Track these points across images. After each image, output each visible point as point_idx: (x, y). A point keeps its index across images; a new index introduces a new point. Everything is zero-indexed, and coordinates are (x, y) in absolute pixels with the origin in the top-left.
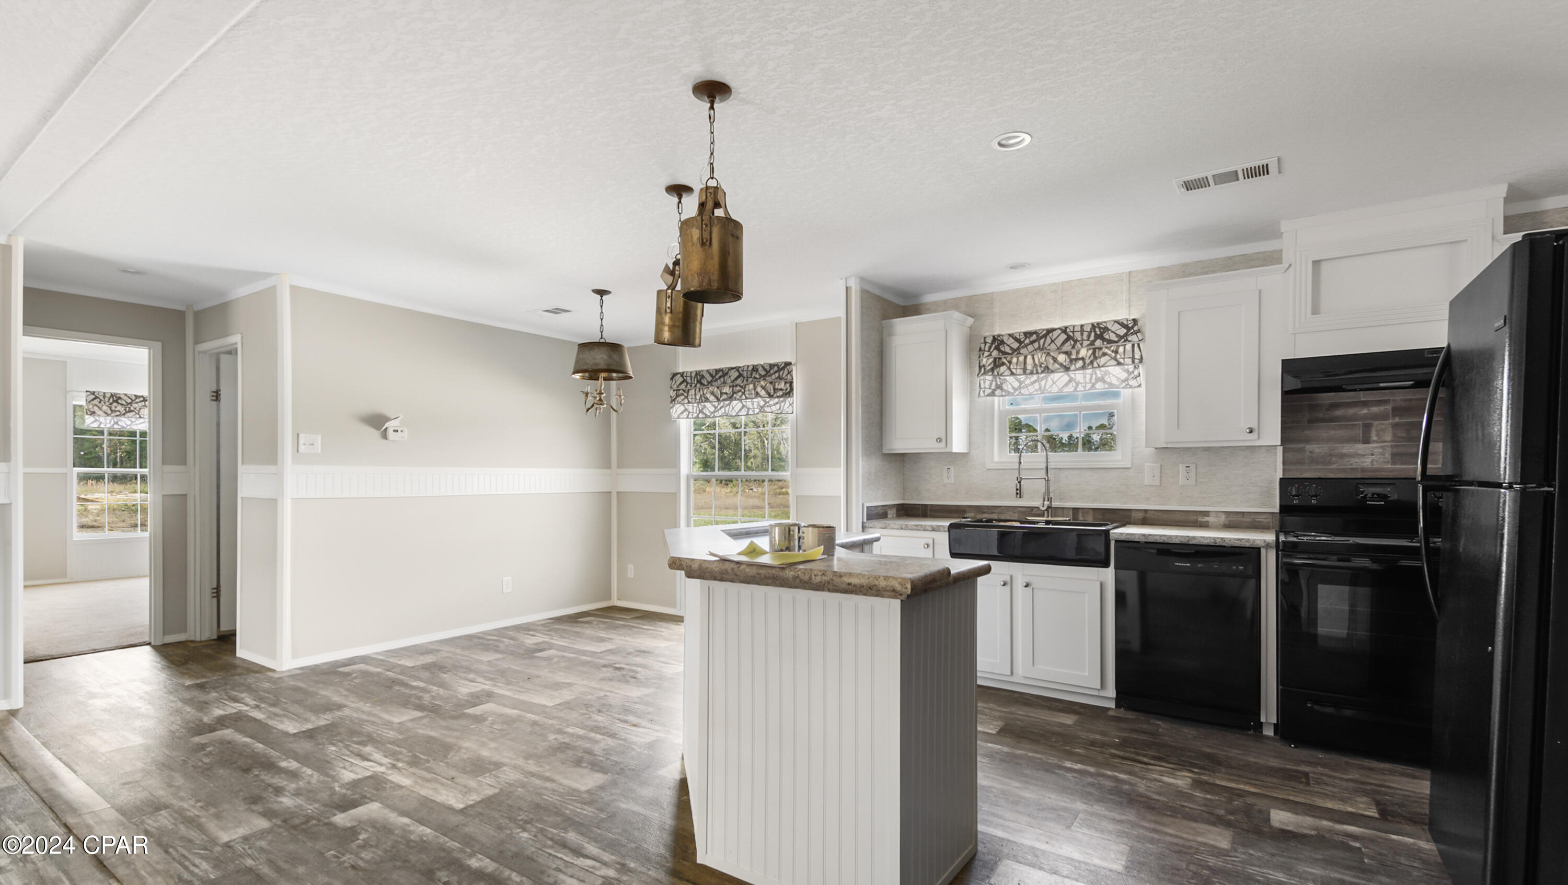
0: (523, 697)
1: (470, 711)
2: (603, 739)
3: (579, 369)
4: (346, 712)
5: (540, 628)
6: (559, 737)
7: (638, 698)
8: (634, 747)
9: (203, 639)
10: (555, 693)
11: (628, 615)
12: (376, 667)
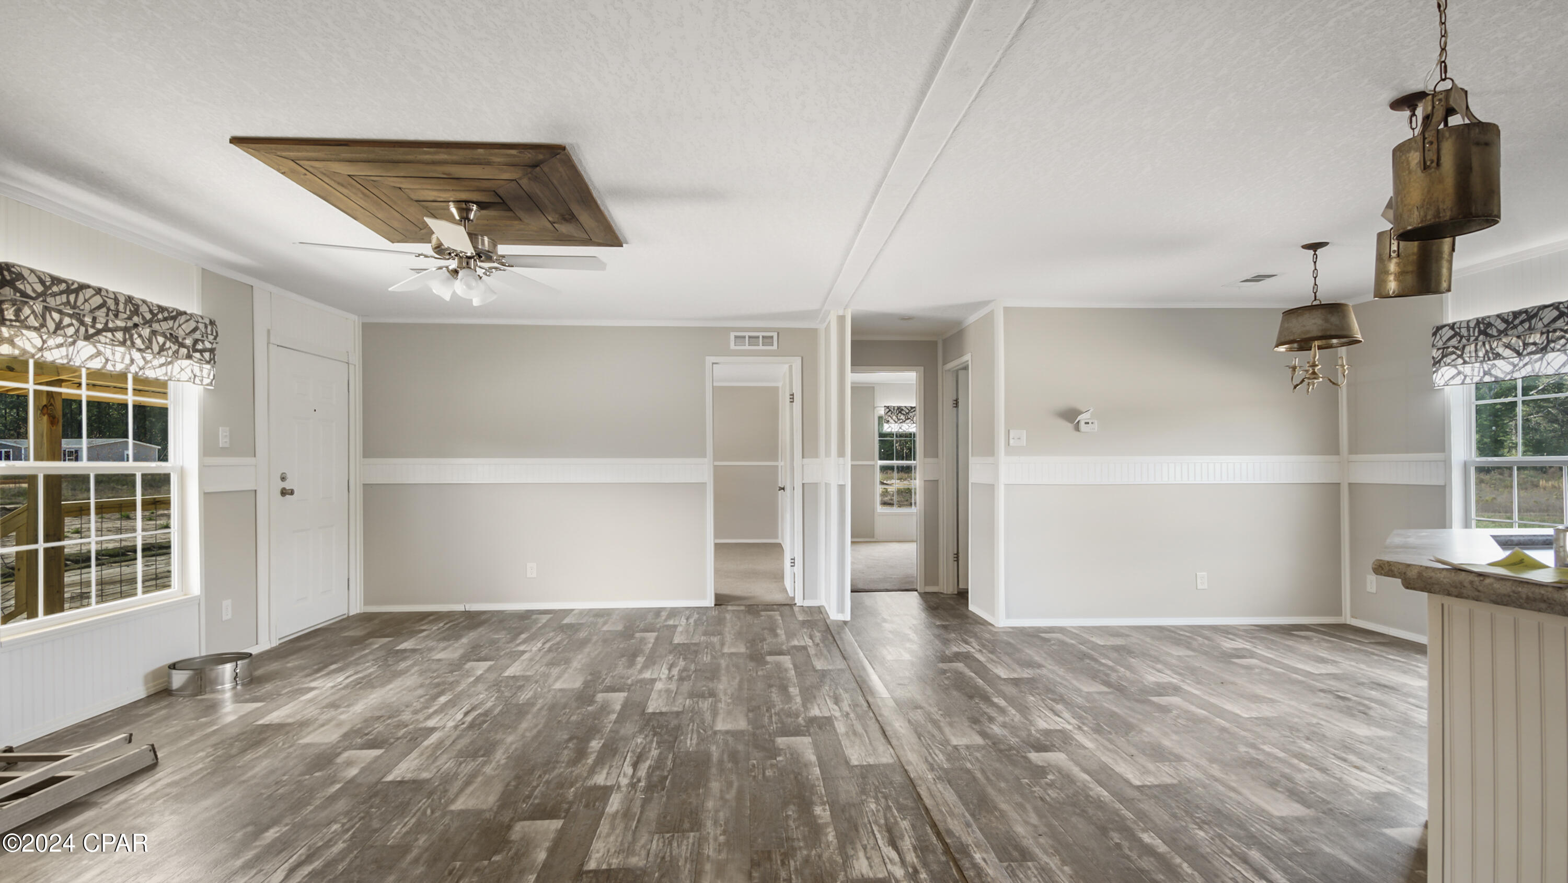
0: (1213, 700)
1: (1155, 699)
2: (1308, 770)
3: (1283, 340)
4: (1044, 671)
5: (1241, 633)
6: (1252, 751)
7: (1366, 737)
8: (1352, 791)
9: (949, 593)
10: (1253, 706)
11: (1366, 638)
12: (1072, 639)
